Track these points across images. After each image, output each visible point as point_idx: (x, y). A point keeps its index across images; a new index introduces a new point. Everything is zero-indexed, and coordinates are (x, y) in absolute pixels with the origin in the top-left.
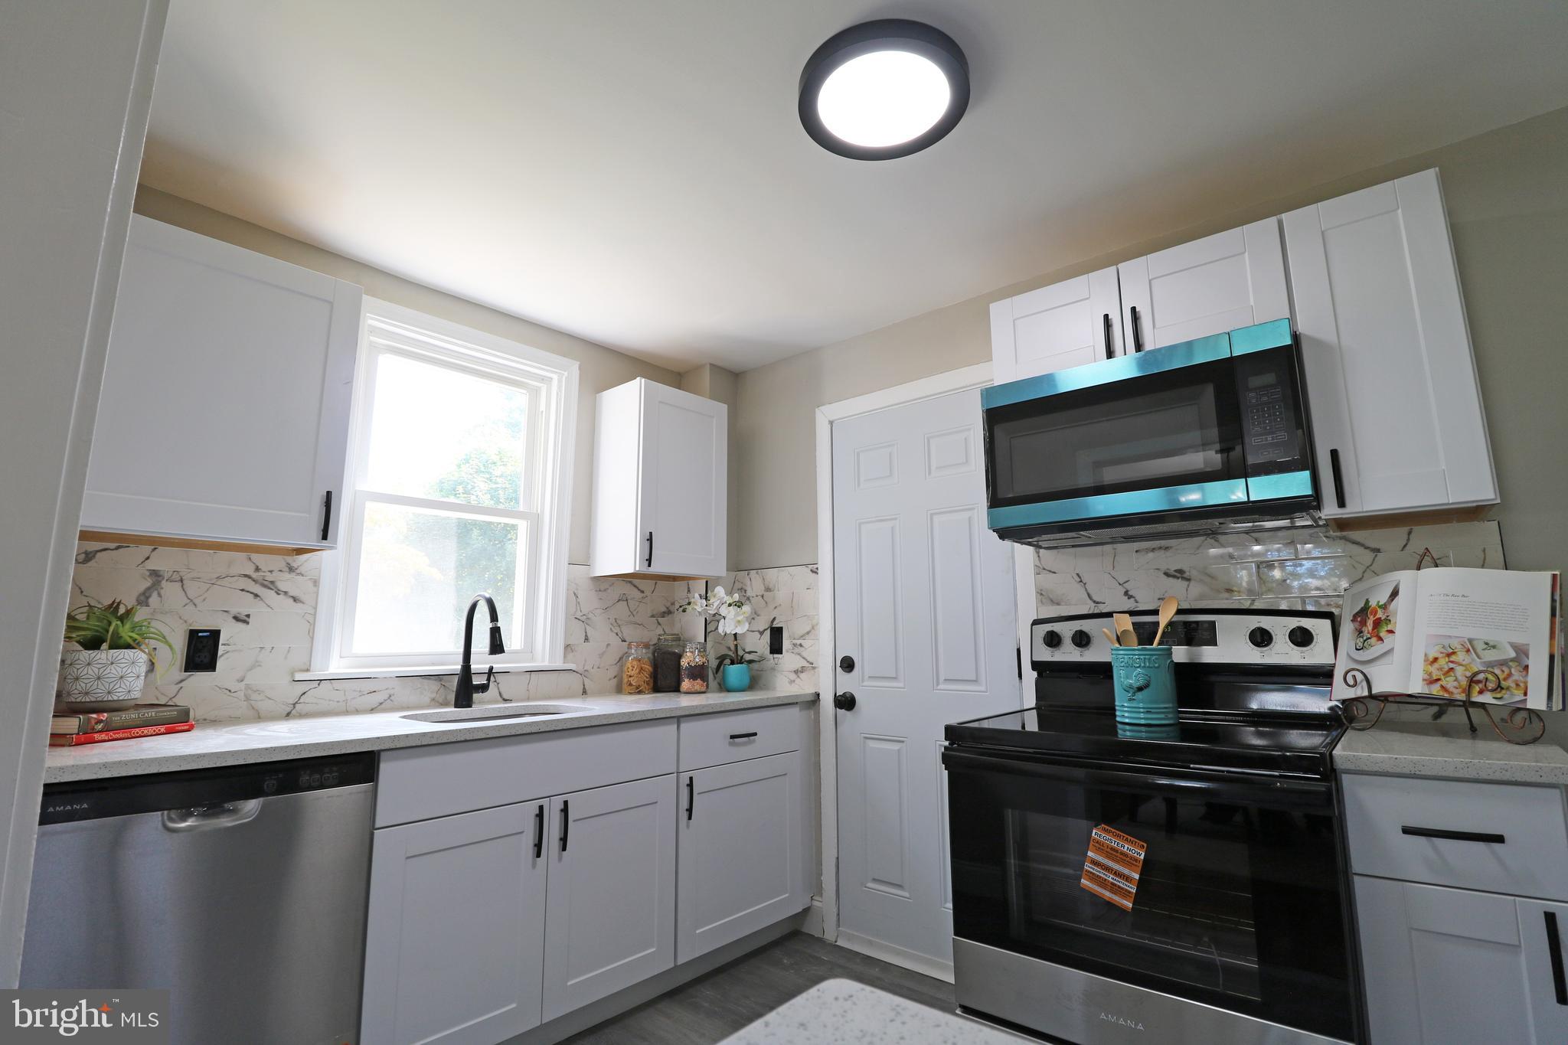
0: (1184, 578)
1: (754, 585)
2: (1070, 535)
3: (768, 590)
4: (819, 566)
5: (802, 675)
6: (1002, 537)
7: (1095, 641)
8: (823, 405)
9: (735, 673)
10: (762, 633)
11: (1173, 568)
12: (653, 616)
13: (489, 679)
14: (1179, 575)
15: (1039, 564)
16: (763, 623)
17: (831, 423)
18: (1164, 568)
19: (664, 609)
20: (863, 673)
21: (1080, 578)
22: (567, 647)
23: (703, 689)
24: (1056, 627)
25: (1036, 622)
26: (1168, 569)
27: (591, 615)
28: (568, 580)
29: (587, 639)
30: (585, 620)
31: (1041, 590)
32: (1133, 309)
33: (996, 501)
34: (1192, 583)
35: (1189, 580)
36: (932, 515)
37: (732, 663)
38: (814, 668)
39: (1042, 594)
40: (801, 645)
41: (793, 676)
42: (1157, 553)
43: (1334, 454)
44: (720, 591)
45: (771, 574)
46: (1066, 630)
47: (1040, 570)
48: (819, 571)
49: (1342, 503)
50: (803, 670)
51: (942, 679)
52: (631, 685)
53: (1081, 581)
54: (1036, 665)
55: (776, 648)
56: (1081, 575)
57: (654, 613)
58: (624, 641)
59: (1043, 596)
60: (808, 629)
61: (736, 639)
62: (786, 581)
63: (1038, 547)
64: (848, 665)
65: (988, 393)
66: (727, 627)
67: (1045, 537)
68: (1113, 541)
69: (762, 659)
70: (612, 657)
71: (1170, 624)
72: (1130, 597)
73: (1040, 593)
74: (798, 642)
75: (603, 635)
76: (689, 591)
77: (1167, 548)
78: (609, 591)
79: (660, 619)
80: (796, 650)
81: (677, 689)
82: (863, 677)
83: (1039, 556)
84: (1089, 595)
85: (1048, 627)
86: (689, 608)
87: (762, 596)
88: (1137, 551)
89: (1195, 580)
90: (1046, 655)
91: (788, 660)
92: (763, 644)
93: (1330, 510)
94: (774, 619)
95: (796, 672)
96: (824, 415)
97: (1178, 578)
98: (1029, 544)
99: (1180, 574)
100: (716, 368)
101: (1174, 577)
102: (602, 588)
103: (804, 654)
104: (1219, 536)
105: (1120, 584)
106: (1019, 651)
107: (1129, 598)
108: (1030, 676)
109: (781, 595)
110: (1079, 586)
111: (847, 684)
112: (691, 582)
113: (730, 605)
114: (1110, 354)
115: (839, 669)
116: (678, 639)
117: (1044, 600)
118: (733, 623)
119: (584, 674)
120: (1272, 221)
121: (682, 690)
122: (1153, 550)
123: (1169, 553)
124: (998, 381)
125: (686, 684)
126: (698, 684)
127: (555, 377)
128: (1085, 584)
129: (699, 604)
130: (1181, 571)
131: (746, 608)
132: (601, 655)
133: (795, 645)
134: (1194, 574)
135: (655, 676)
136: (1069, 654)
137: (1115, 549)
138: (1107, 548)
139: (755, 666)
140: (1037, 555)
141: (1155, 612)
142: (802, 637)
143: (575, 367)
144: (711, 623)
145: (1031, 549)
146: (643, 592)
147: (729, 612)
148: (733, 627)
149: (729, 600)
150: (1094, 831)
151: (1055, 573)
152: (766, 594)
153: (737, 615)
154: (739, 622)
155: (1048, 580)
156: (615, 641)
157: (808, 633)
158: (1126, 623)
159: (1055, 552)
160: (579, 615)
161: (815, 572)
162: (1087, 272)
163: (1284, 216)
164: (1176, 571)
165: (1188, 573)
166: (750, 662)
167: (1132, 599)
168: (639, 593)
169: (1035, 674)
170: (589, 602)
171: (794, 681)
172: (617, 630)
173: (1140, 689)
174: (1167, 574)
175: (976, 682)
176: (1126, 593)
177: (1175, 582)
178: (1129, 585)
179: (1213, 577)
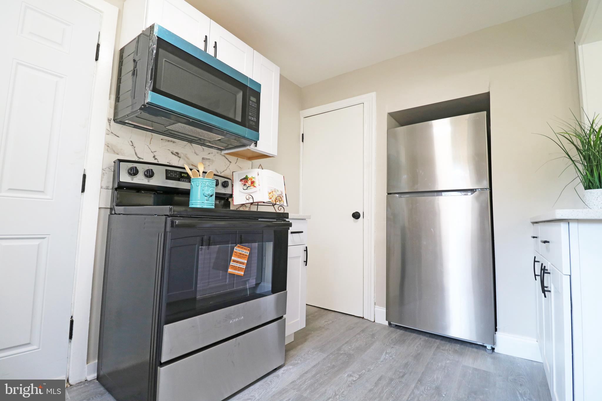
11: (175, 151)
14: (177, 155)
15: (109, 129)
18: (172, 150)
21: (132, 143)
26: (173, 151)
31: (108, 144)
34: (181, 159)
35: (180, 157)
39: (108, 146)
42: (170, 143)
47: (109, 132)
53: (133, 145)
56: (133, 142)
59: (109, 148)
73: (107, 145)
77: (174, 142)
83: (110, 125)
84: (136, 153)
88: (162, 139)
89: (182, 158)
97: (176, 156)
101: (175, 155)
104: (192, 144)
105: (152, 152)
107: (155, 159)
110: (131, 147)
117: (109, 150)
122: (169, 141)
123: (174, 144)
128: (135, 147)
130: (177, 153)
134: (182, 155)
137: (152, 135)
140: (108, 124)
150: (235, 248)
151: (118, 137)
155: (113, 140)
159: (120, 125)
164: (176, 153)
165: (180, 155)
167: (156, 160)
174: (172, 153)
175: (52, 199)
176: (154, 157)
177: (173, 156)
178: (155, 153)
179: (188, 159)
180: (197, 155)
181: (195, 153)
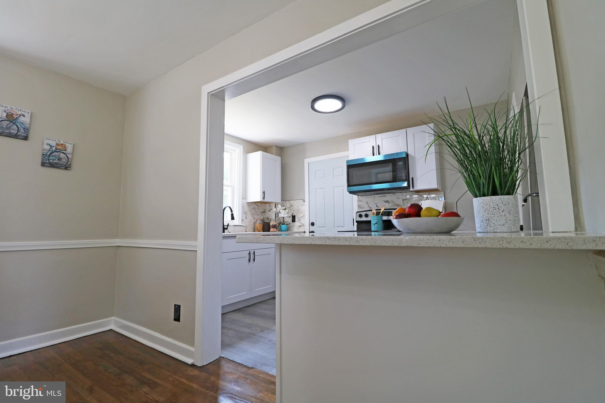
0: (388, 203)
1: (288, 204)
2: (365, 193)
3: (291, 206)
4: (305, 200)
5: (301, 227)
6: (350, 193)
7: (369, 216)
8: (306, 158)
9: (283, 227)
10: (289, 217)
11: (386, 200)
12: (261, 213)
13: (228, 227)
16: (290, 215)
17: (309, 163)
18: (384, 200)
19: (263, 211)
20: (317, 226)
21: (367, 202)
22: (242, 220)
23: (276, 231)
24: (361, 213)
25: (357, 212)
27: (247, 212)
28: (242, 203)
29: (246, 218)
30: (245, 213)
32: (378, 145)
33: (349, 185)
35: (389, 203)
36: (334, 187)
37: (283, 224)
38: (304, 225)
40: (300, 220)
41: (298, 228)
42: (383, 197)
43: (412, 178)
44: (279, 206)
45: (292, 202)
46: (363, 214)
47: (359, 201)
48: (305, 201)
49: (413, 188)
50: (301, 226)
51: (336, 226)
52: (258, 230)
54: (357, 222)
55: (294, 220)
57: (261, 212)
58: (254, 219)
59: (359, 206)
60: (302, 216)
61: (283, 218)
62: (296, 204)
63: (358, 195)
64: (313, 224)
65: (348, 161)
66: (281, 215)
67: (359, 193)
68: (374, 194)
69: (290, 224)
70: (252, 223)
71: (383, 212)
72: (377, 207)
74: (300, 219)
75: (250, 217)
76: (270, 206)
77: (385, 196)
78: (251, 206)
79: (263, 214)
80: (299, 221)
81: (269, 231)
82: (317, 227)
83: (358, 198)
84: (369, 206)
85: (360, 213)
86: (271, 211)
87: (290, 208)
88: (379, 197)
90: (359, 219)
91: (297, 224)
92: (290, 220)
93: (411, 189)
94: (293, 213)
95: (299, 226)
96: (307, 161)
98: (356, 195)
99: (387, 202)
100: (277, 147)
102: (249, 205)
103: (301, 222)
104: (395, 194)
105: (375, 204)
106: (353, 219)
108: (356, 224)
109: (295, 207)
110: (367, 204)
111: (312, 228)
112: (271, 204)
113: (283, 210)
114: (373, 155)
115: (310, 225)
116: (268, 218)
117: (359, 208)
118: (283, 214)
119: (246, 227)
120: (405, 130)
121: (270, 231)
122: (382, 196)
123: (385, 197)
124: (350, 159)
125: (272, 229)
126: (275, 229)
127: (237, 150)
129: (274, 210)
130: (388, 201)
131: (287, 210)
132: (249, 222)
133: (299, 220)
134: (390, 201)
135: (263, 227)
136: (364, 219)
137: (375, 196)
138: (373, 196)
139: (288, 225)
141: (380, 210)
142: (300, 218)
143: (242, 147)
144: (277, 214)
145: (357, 196)
146: (258, 206)
147: (282, 211)
148: (283, 215)
149: (282, 209)
151: (362, 201)
152: (291, 207)
153: (285, 212)
154: (285, 214)
155: (360, 203)
156: (253, 219)
157: (302, 217)
158: (375, 212)
159: (362, 197)
160: (244, 212)
161: (304, 201)
162: (370, 135)
163: (407, 129)
166: (287, 224)
168: (257, 207)
169: (357, 224)
170: (247, 209)
171: (298, 229)
172: (253, 216)
173: (376, 224)
174: (385, 202)
175: (343, 227)
176: (377, 206)
177: (386, 203)
178: (377, 204)
179: (394, 202)
180: (399, 199)
181: (397, 198)
